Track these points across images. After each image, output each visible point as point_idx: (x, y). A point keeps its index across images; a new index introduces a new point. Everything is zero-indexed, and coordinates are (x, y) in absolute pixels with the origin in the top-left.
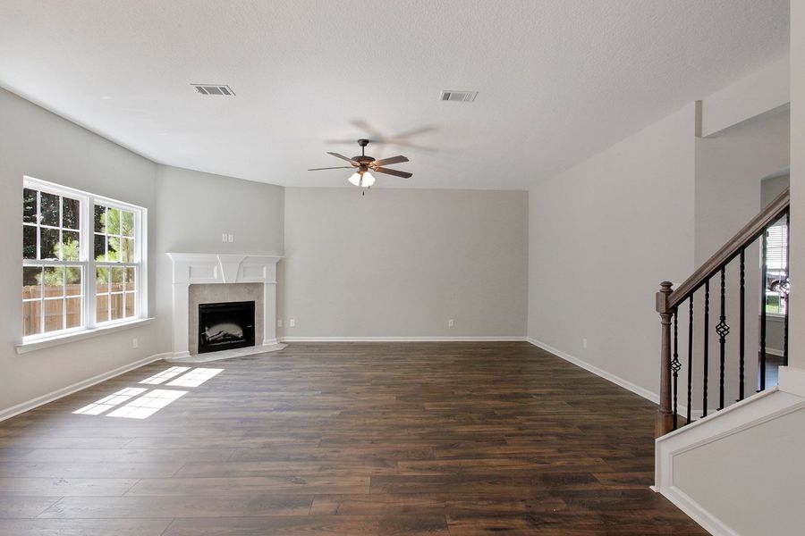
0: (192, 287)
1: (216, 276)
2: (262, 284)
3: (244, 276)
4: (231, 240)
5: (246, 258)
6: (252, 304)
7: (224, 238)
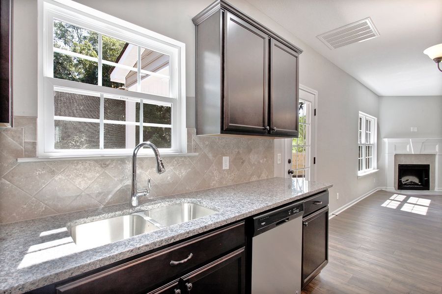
0: (396, 156)
1: (408, 150)
2: (435, 155)
3: (425, 150)
4: (416, 130)
5: (427, 140)
6: (428, 166)
7: (412, 129)
